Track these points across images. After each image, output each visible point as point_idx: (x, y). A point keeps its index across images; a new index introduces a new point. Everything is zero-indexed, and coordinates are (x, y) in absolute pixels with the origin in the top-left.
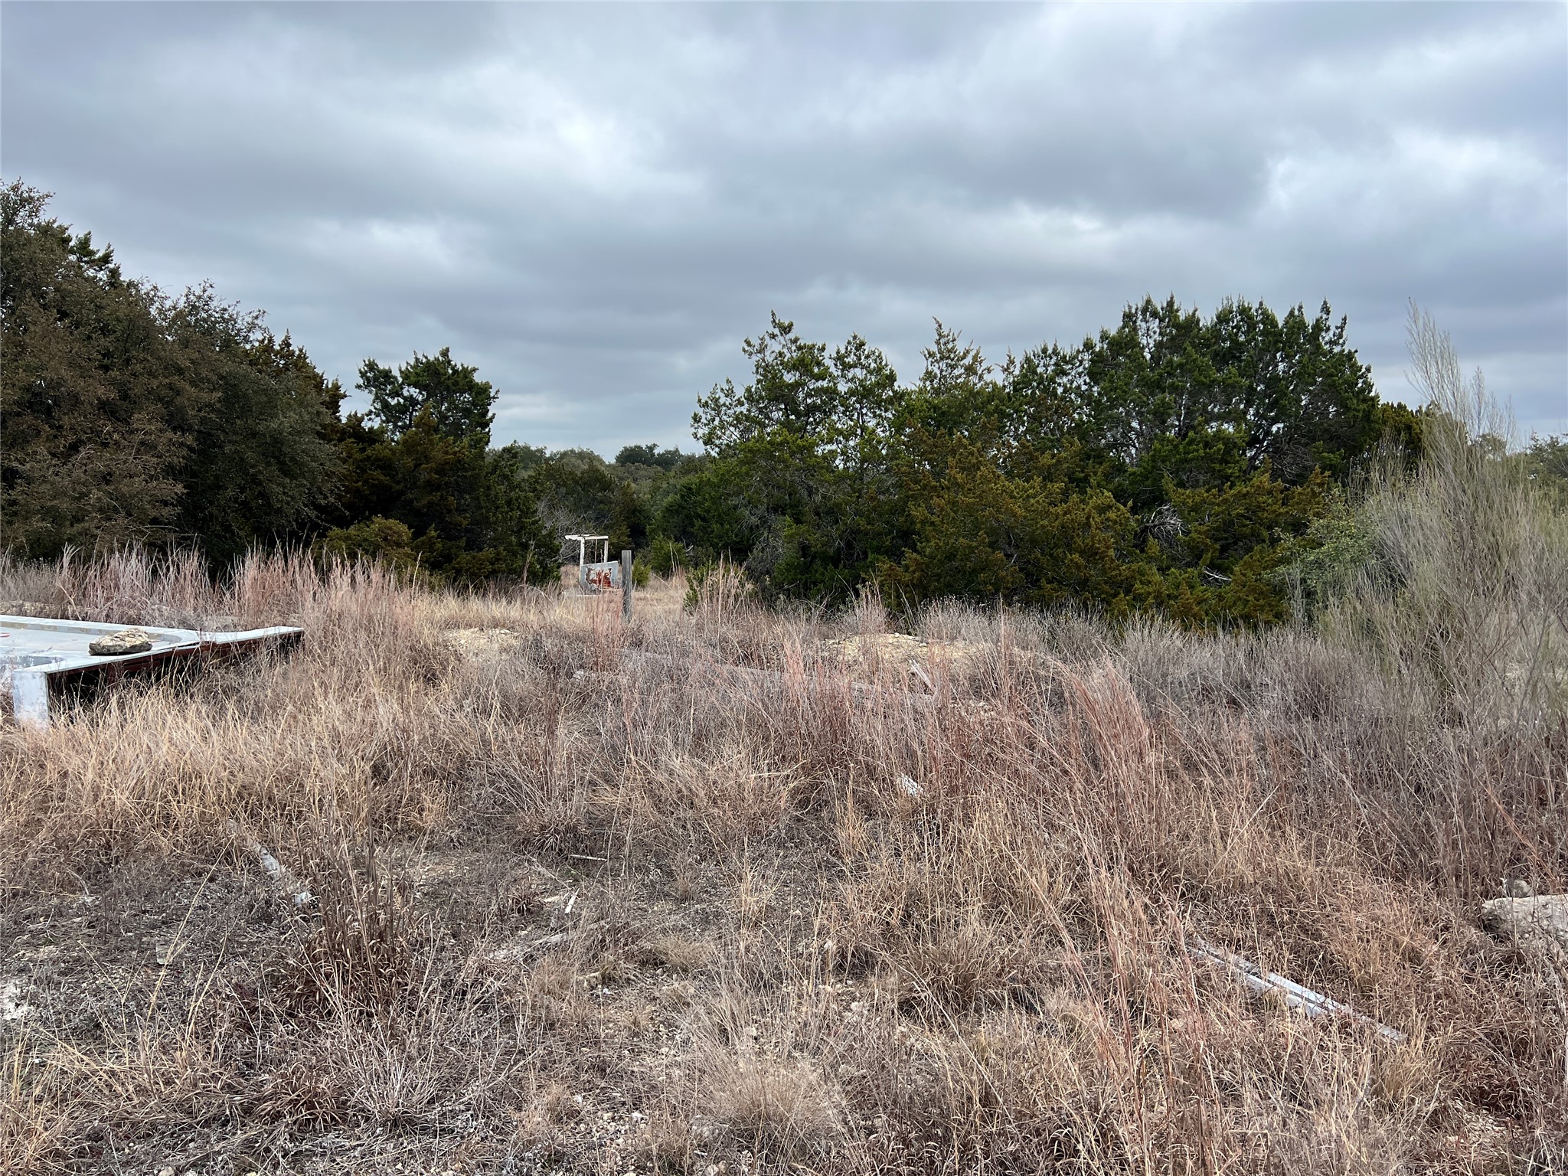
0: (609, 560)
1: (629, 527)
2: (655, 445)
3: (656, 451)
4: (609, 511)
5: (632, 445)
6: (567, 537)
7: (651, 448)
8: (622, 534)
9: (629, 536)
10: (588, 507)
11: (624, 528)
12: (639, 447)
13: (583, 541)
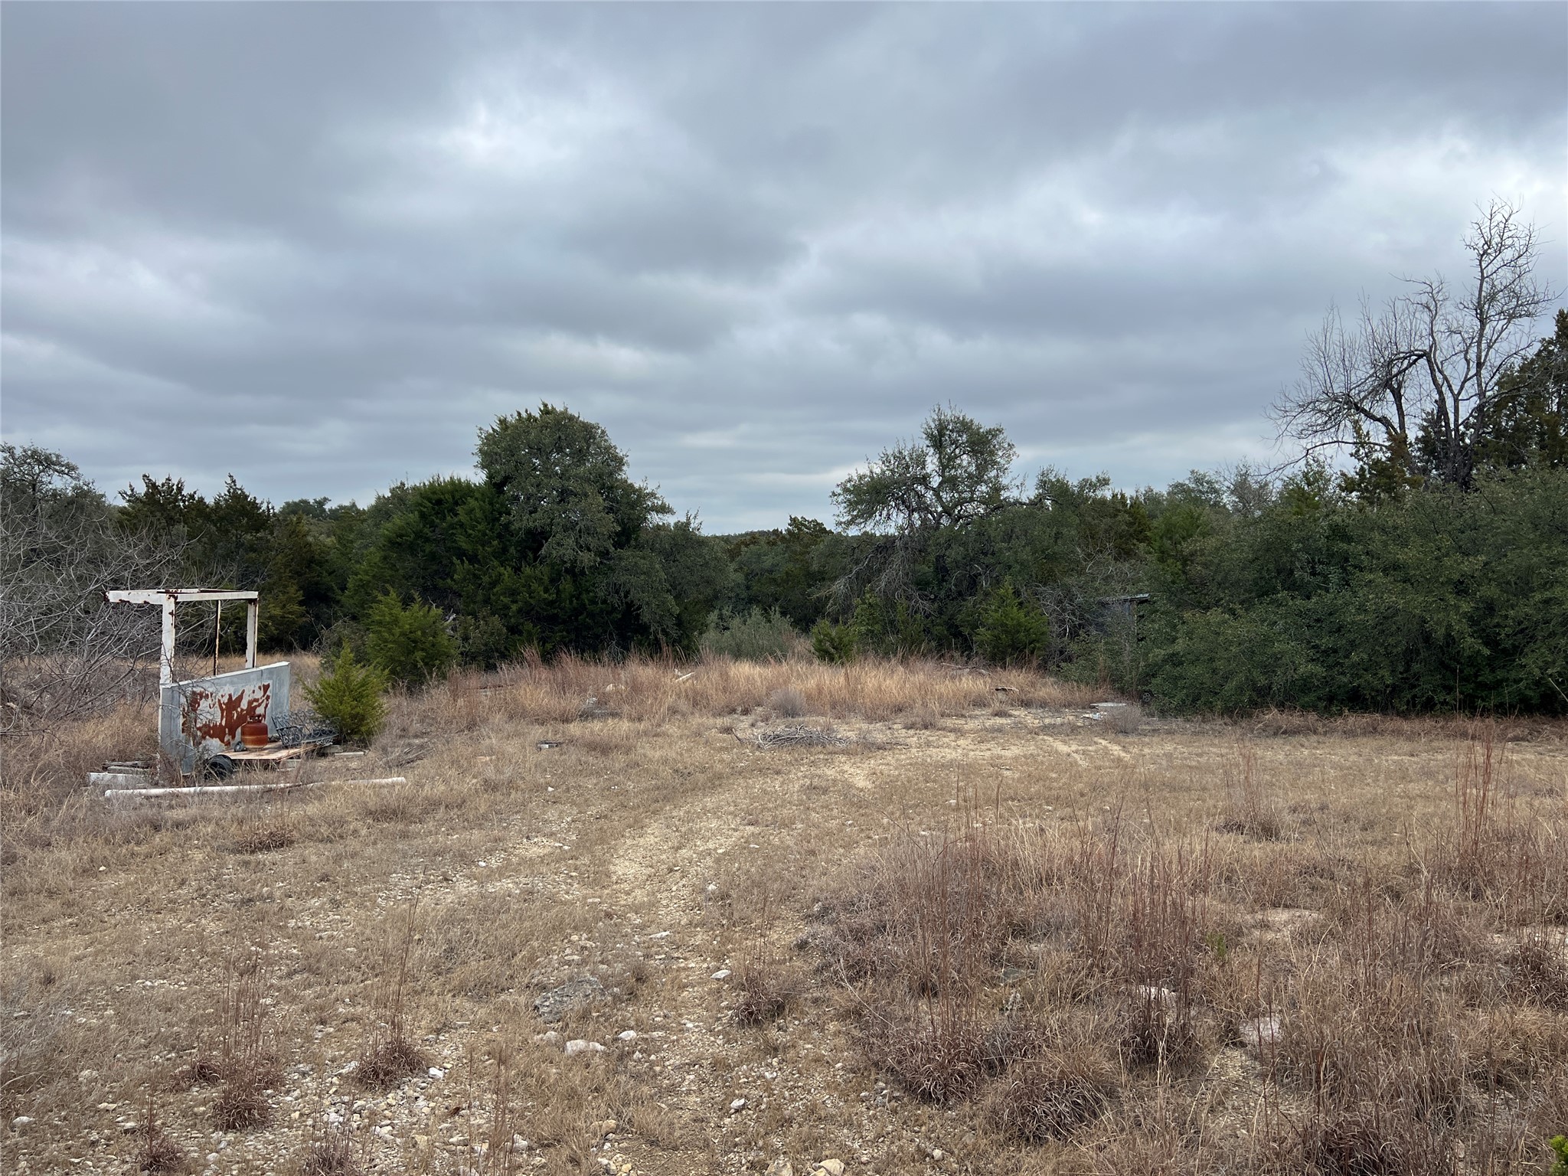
0: (267, 647)
1: (301, 588)
2: (326, 500)
3: (327, 507)
4: (265, 563)
5: (297, 500)
6: (113, 596)
7: (321, 503)
8: (290, 600)
9: (301, 603)
10: (228, 557)
11: (292, 590)
12: (306, 502)
13: (168, 606)
